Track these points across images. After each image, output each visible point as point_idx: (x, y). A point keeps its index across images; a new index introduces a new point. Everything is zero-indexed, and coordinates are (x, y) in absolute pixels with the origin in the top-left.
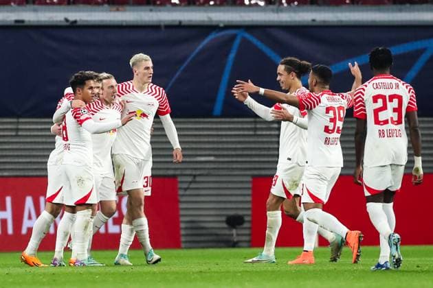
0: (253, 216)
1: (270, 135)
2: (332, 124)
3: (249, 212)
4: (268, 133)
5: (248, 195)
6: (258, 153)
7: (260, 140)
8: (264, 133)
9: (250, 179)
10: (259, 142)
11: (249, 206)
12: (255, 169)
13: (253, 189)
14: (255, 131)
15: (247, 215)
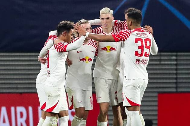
0: (159, 120)
1: (171, 64)
2: (141, 50)
3: (156, 118)
4: (169, 63)
5: (156, 106)
6: (162, 76)
7: (164, 67)
8: (166, 63)
9: (156, 94)
10: (162, 69)
11: (156, 113)
12: (160, 88)
13: (159, 101)
14: (160, 62)
15: (155, 120)
